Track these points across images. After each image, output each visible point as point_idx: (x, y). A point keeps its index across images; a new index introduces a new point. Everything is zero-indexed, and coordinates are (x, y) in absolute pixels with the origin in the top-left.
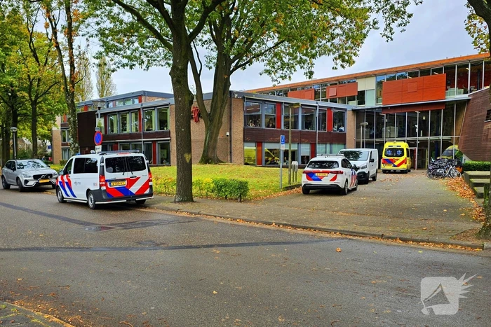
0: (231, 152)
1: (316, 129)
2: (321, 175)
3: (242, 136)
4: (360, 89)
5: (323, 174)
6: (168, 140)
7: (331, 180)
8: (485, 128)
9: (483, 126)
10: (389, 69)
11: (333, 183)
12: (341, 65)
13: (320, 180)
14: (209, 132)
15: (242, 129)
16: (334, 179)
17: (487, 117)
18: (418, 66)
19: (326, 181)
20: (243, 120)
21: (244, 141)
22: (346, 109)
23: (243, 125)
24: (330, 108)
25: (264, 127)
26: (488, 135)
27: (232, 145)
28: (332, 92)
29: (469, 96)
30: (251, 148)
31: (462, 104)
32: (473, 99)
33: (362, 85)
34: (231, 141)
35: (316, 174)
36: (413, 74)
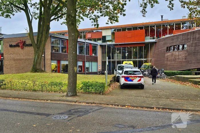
0: (45, 66)
1: (85, 54)
2: (133, 78)
3: (50, 57)
4: (103, 35)
5: (134, 78)
6: (2, 59)
7: (138, 81)
8: (166, 55)
9: (165, 54)
10: (118, 26)
11: (139, 82)
12: (111, 22)
13: (132, 81)
14: (37, 54)
15: (50, 53)
16: (140, 80)
17: (167, 50)
18: (132, 25)
19: (136, 81)
20: (51, 48)
21: (51, 60)
22: (97, 45)
23: (50, 51)
24: (91, 44)
25: (61, 52)
26: (168, 58)
27: (45, 62)
28: (89, 36)
29: (156, 40)
30: (54, 64)
31: (152, 44)
32: (158, 42)
33: (104, 33)
34: (44, 60)
35: (130, 78)
36: (129, 29)
